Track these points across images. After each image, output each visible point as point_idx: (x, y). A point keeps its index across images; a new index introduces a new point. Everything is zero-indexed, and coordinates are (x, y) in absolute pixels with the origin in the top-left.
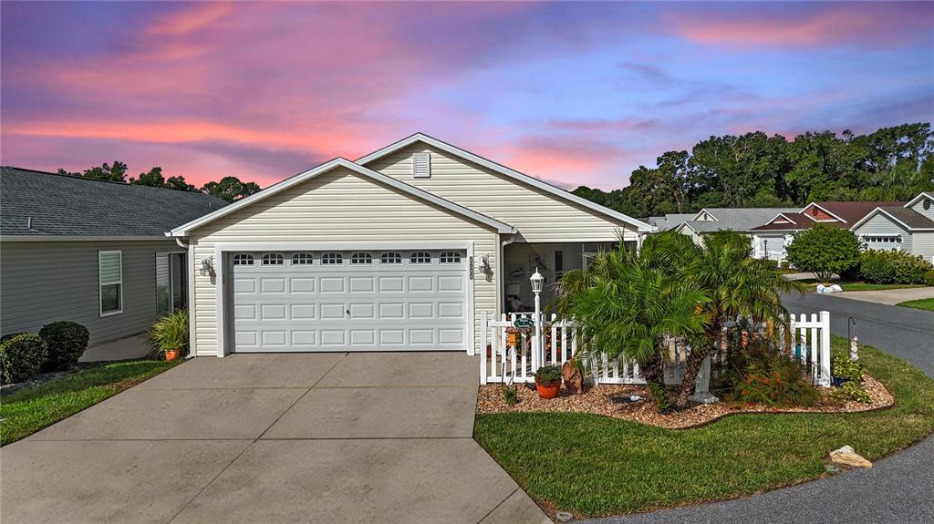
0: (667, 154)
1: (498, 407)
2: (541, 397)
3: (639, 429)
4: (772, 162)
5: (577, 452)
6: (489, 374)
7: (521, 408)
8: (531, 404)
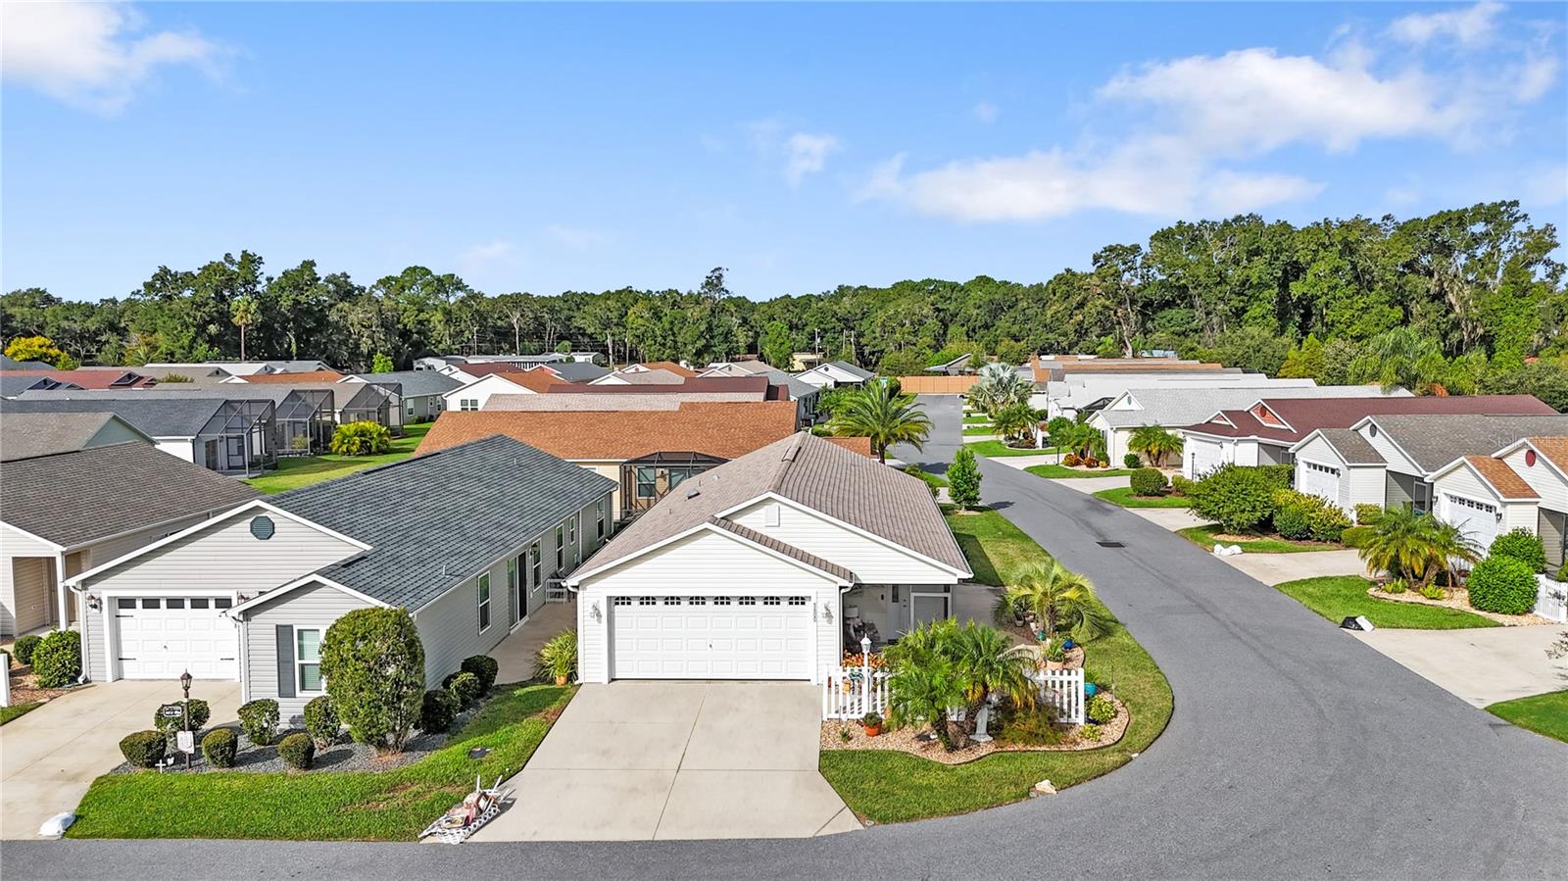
0: (1111, 249)
1: (835, 745)
2: (867, 735)
3: (927, 765)
4: (1270, 264)
5: (884, 782)
6: (829, 712)
7: (852, 746)
8: (862, 741)
